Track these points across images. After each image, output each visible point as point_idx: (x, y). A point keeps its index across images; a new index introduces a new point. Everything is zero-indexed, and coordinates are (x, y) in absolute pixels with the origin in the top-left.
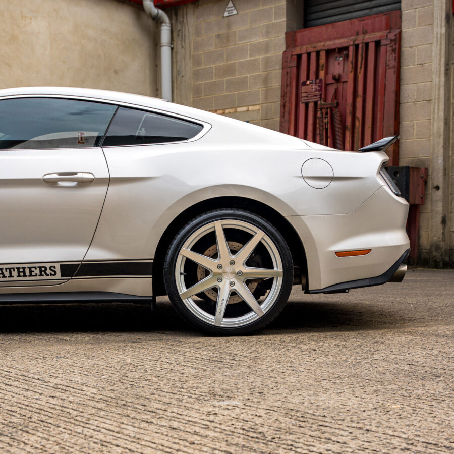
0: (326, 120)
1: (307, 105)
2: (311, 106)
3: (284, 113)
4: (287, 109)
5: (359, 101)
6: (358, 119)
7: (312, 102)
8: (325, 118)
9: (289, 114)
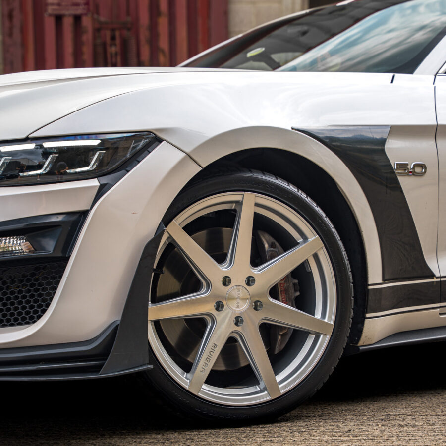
0: (113, 49)
1: (59, 19)
2: (68, 23)
3: (11, 29)
4: (17, 21)
5: (163, 23)
6: (163, 51)
7: (70, 15)
8: (111, 45)
9: (23, 31)
